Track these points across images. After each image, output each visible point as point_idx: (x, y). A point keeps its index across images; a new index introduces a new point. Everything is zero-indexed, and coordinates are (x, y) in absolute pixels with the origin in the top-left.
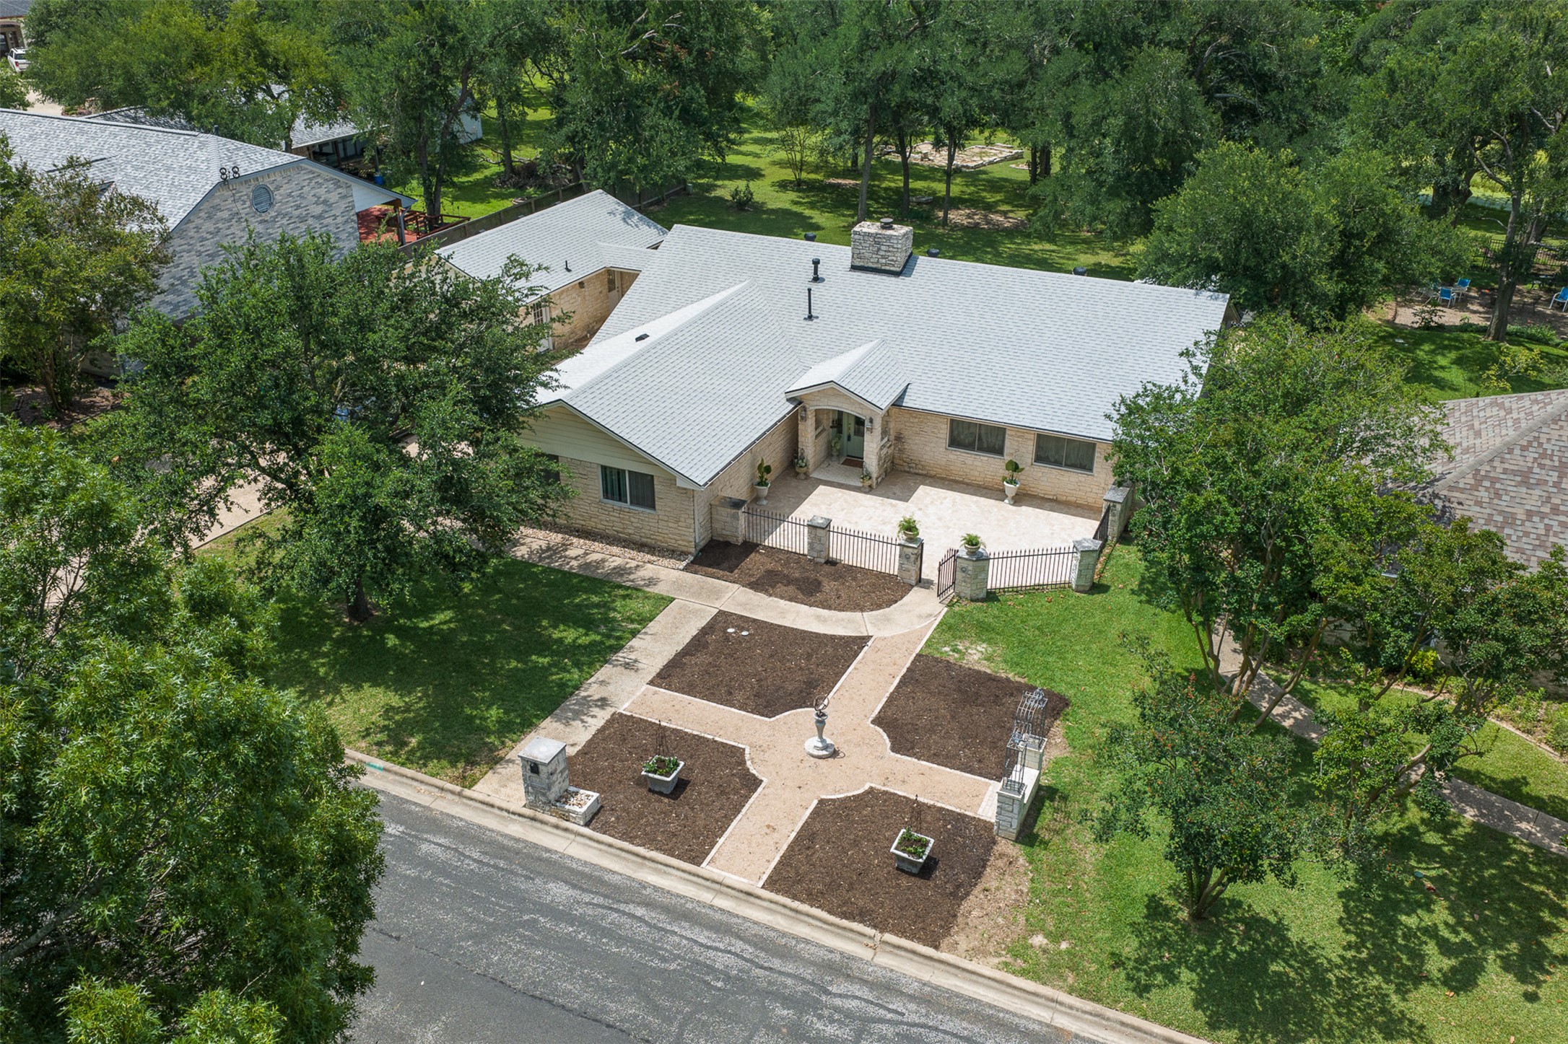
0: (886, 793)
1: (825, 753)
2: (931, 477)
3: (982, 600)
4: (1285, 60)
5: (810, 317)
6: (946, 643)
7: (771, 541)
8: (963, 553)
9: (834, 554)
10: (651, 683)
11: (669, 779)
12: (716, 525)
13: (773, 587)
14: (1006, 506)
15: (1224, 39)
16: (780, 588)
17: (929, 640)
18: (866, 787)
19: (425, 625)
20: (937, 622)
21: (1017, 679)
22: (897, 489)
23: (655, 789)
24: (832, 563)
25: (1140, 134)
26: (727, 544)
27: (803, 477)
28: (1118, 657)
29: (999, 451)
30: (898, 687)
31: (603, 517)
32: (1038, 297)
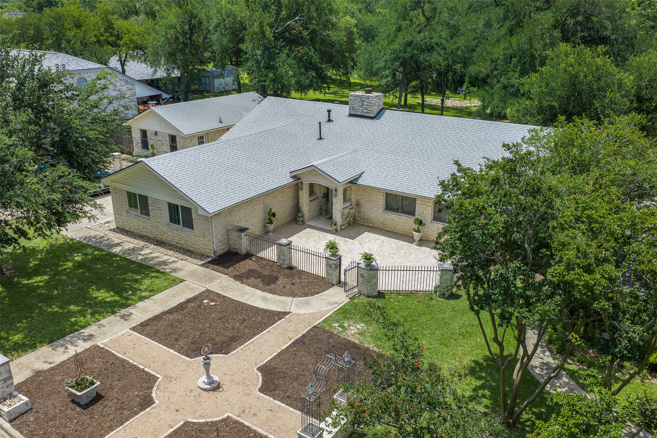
0: (236, 422)
1: (209, 387)
2: (376, 228)
3: (374, 297)
4: (615, 29)
5: (321, 138)
6: (337, 321)
7: (261, 254)
8: (363, 265)
9: (294, 264)
10: (133, 329)
11: (79, 394)
12: (231, 242)
13: (247, 279)
14: (414, 246)
15: (580, 18)
16: (252, 280)
17: (328, 318)
18: (225, 416)
19: (25, 282)
20: (338, 308)
21: (375, 349)
22: (352, 233)
23: (75, 401)
24: (291, 268)
25: (527, 59)
26: (237, 254)
27: (300, 223)
28: (452, 341)
29: (412, 213)
30: (290, 346)
31: (170, 234)
32: (447, 130)
